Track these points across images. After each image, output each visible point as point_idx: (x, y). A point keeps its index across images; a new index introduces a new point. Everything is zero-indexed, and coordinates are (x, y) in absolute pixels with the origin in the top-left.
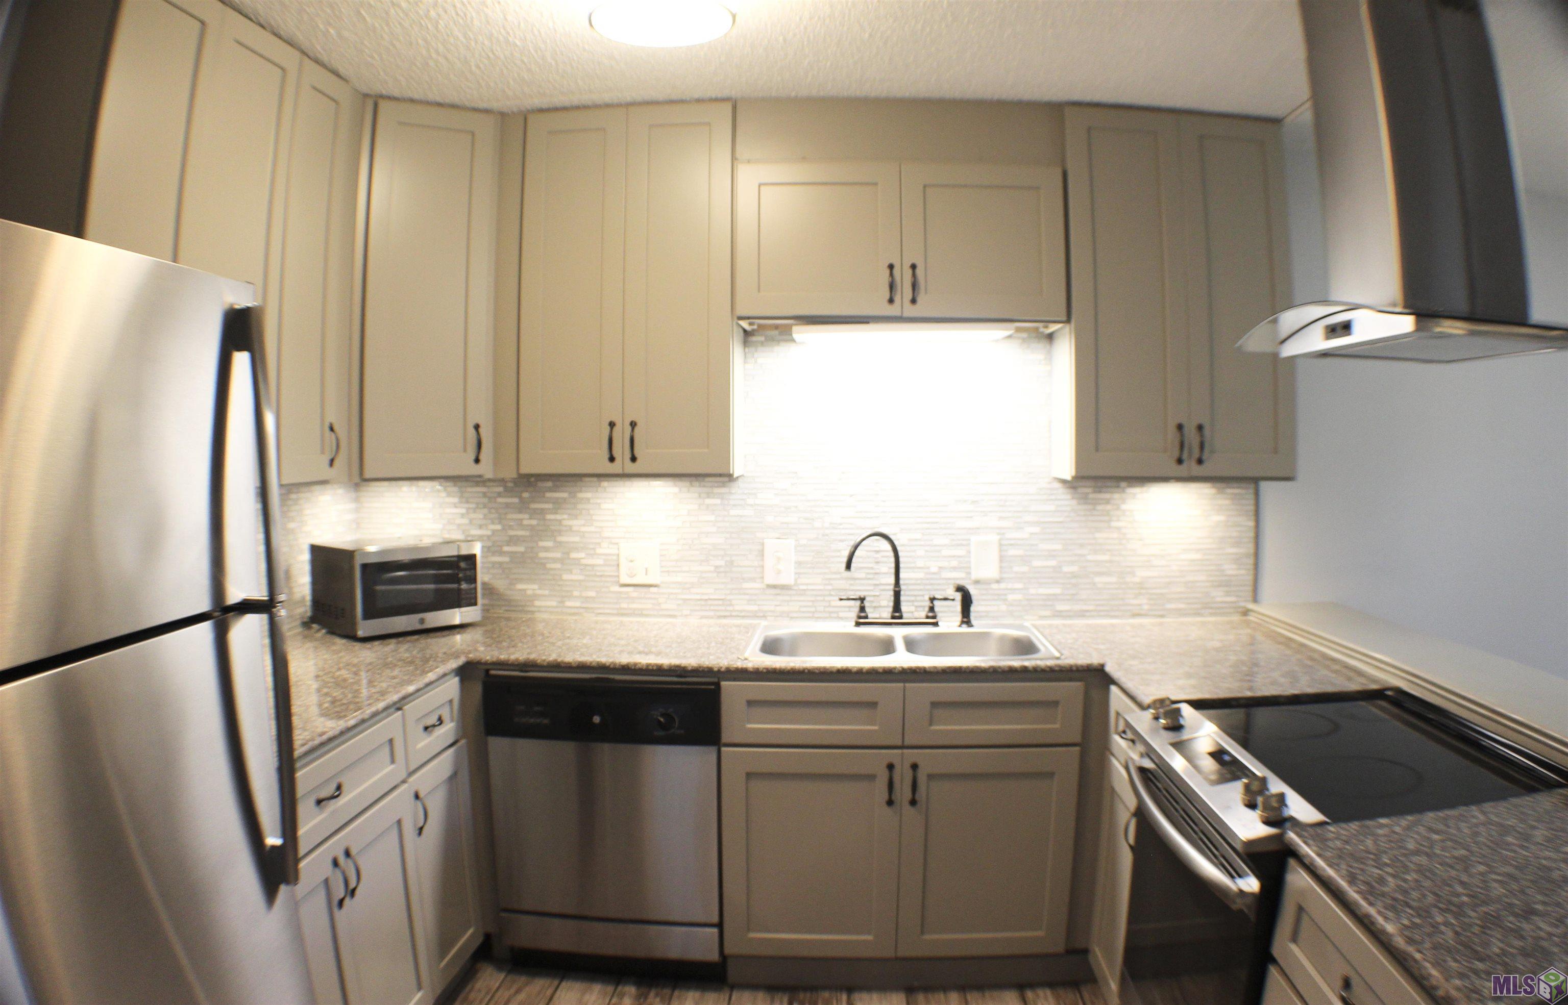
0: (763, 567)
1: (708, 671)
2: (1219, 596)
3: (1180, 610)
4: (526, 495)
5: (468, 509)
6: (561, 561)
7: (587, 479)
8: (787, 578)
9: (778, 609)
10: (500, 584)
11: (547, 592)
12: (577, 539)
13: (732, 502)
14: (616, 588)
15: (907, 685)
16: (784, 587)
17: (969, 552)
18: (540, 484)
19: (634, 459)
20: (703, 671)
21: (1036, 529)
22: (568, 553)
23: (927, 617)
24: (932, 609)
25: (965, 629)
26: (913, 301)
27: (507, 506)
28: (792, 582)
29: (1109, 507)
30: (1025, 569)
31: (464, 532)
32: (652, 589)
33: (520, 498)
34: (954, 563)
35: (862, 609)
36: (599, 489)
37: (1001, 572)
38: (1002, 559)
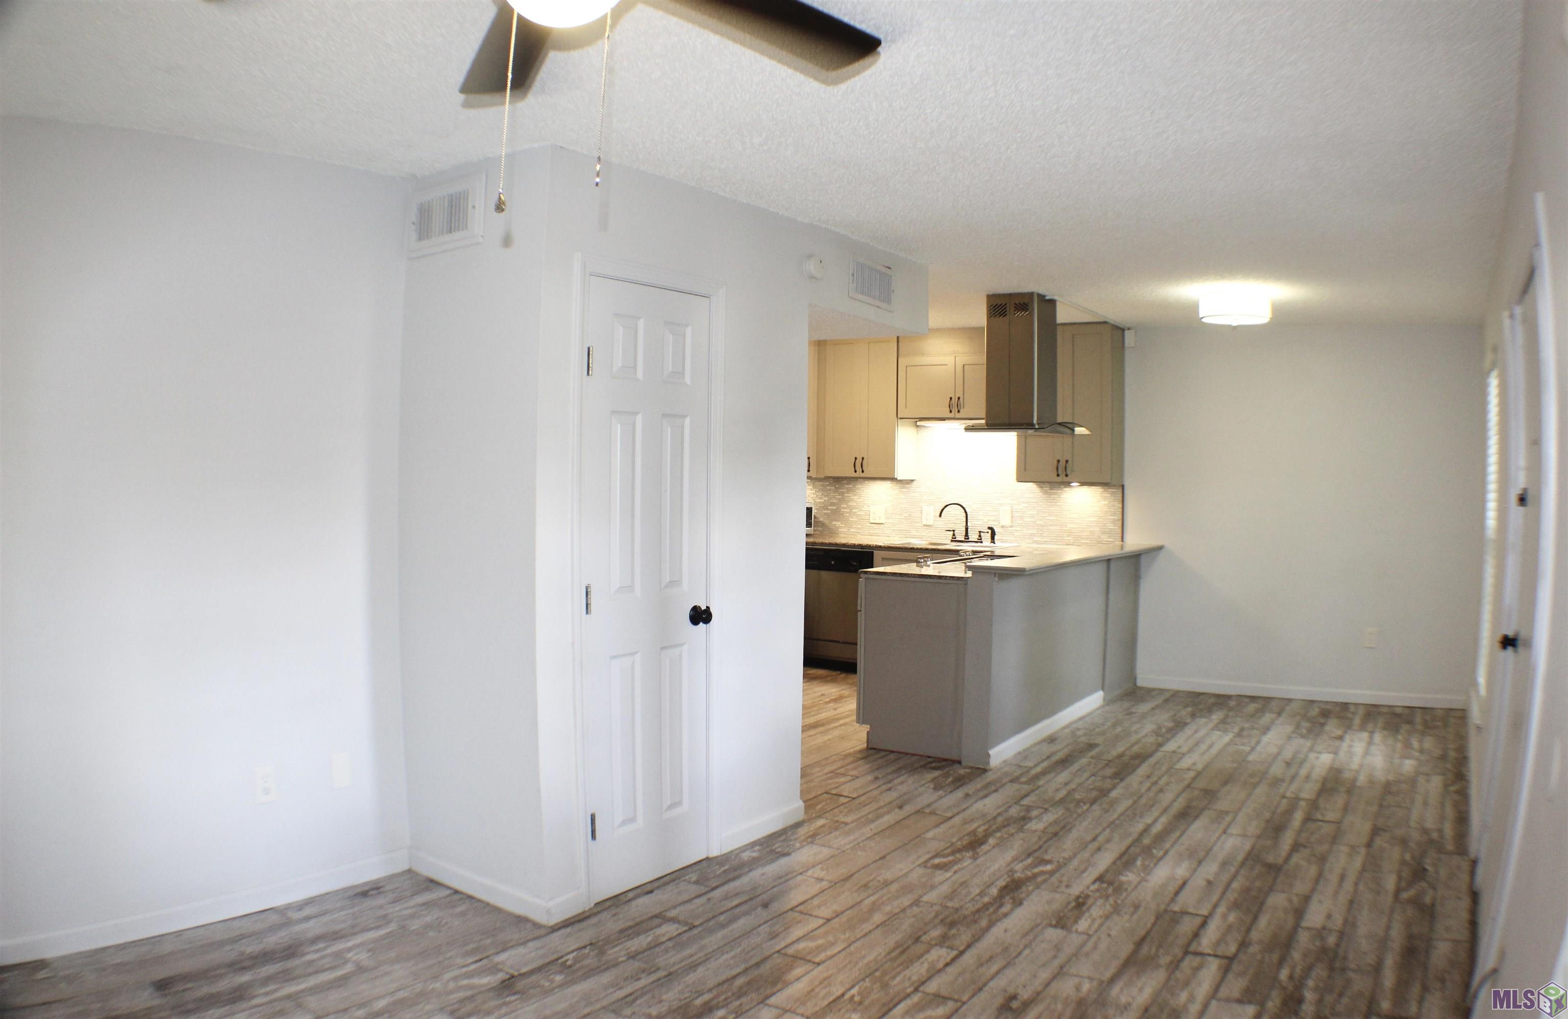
0: (921, 517)
1: (869, 547)
2: (1105, 538)
3: (1087, 543)
4: (837, 486)
5: (816, 491)
6: (849, 513)
7: (859, 480)
8: (930, 523)
9: (927, 535)
10: (826, 522)
11: (843, 526)
12: (855, 504)
13: (911, 491)
14: (869, 525)
15: (934, 555)
16: (929, 526)
17: (999, 513)
18: (843, 482)
19: (863, 472)
20: (868, 547)
21: (1026, 505)
22: (852, 510)
23: (978, 539)
24: (980, 536)
25: (992, 544)
26: (959, 412)
27: (830, 490)
28: (932, 524)
29: (1056, 496)
30: (1022, 522)
31: (814, 500)
32: (882, 525)
33: (835, 487)
34: (994, 518)
35: (954, 535)
36: (864, 484)
37: (1012, 522)
38: (1012, 517)
